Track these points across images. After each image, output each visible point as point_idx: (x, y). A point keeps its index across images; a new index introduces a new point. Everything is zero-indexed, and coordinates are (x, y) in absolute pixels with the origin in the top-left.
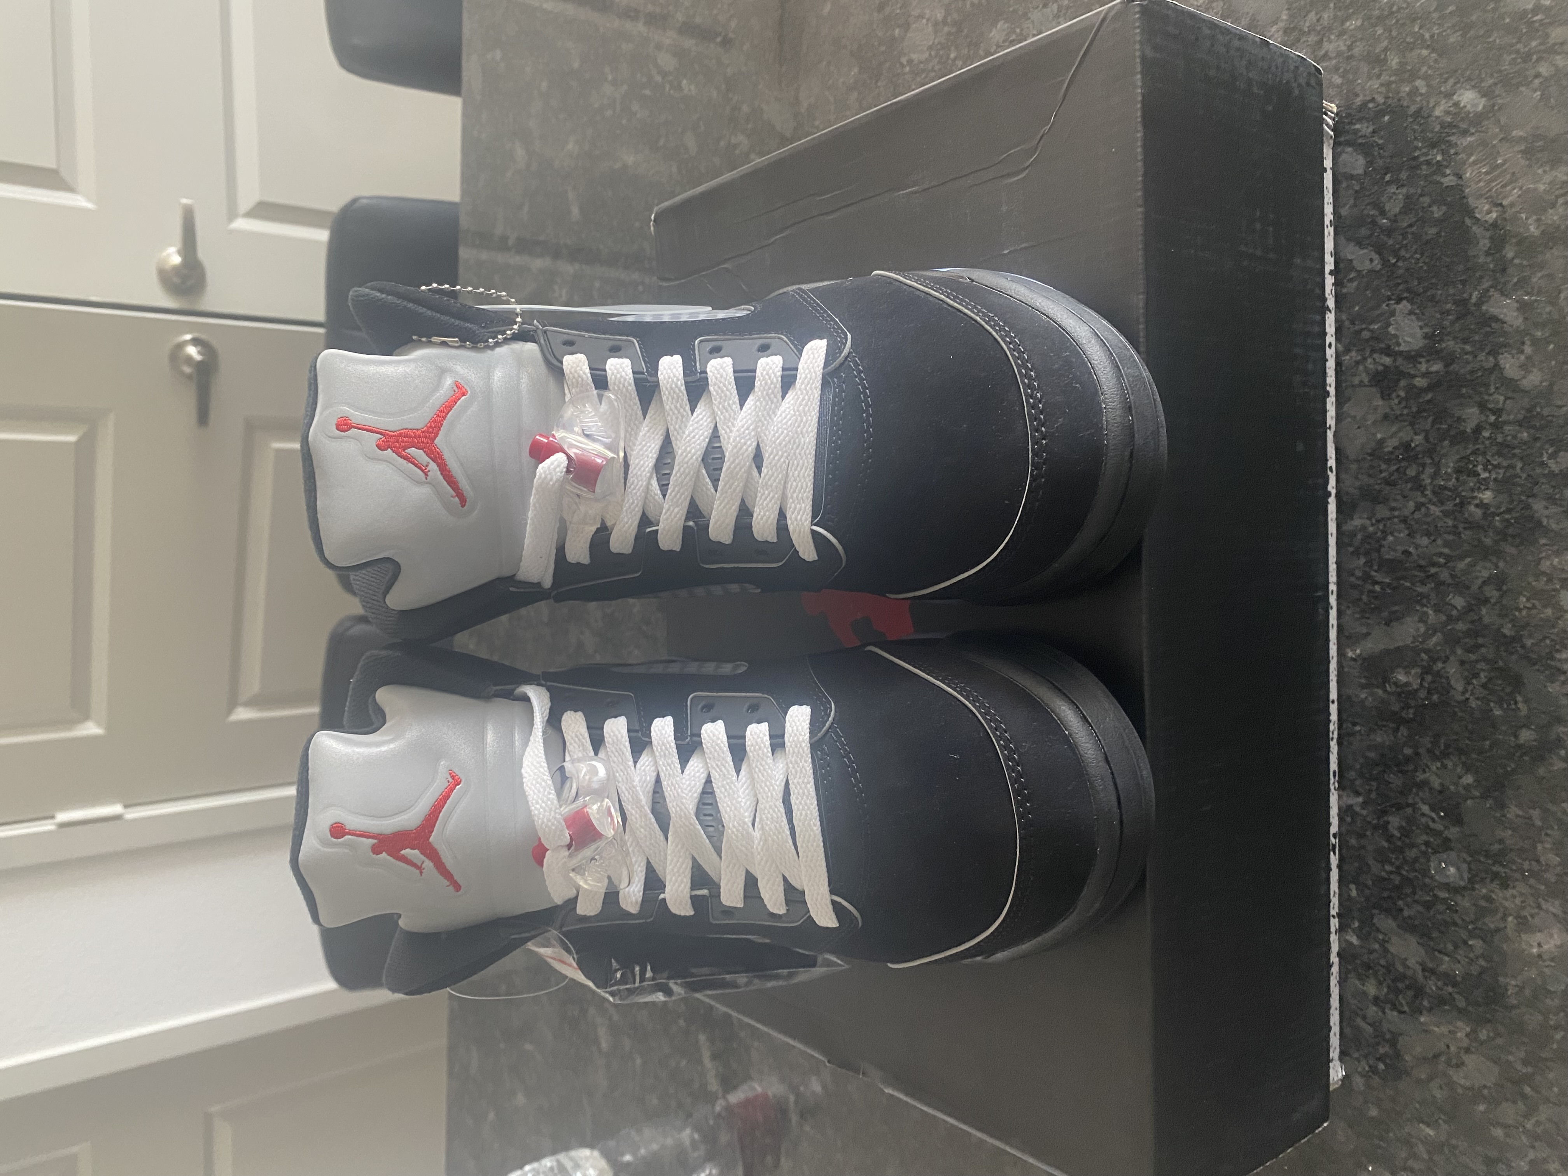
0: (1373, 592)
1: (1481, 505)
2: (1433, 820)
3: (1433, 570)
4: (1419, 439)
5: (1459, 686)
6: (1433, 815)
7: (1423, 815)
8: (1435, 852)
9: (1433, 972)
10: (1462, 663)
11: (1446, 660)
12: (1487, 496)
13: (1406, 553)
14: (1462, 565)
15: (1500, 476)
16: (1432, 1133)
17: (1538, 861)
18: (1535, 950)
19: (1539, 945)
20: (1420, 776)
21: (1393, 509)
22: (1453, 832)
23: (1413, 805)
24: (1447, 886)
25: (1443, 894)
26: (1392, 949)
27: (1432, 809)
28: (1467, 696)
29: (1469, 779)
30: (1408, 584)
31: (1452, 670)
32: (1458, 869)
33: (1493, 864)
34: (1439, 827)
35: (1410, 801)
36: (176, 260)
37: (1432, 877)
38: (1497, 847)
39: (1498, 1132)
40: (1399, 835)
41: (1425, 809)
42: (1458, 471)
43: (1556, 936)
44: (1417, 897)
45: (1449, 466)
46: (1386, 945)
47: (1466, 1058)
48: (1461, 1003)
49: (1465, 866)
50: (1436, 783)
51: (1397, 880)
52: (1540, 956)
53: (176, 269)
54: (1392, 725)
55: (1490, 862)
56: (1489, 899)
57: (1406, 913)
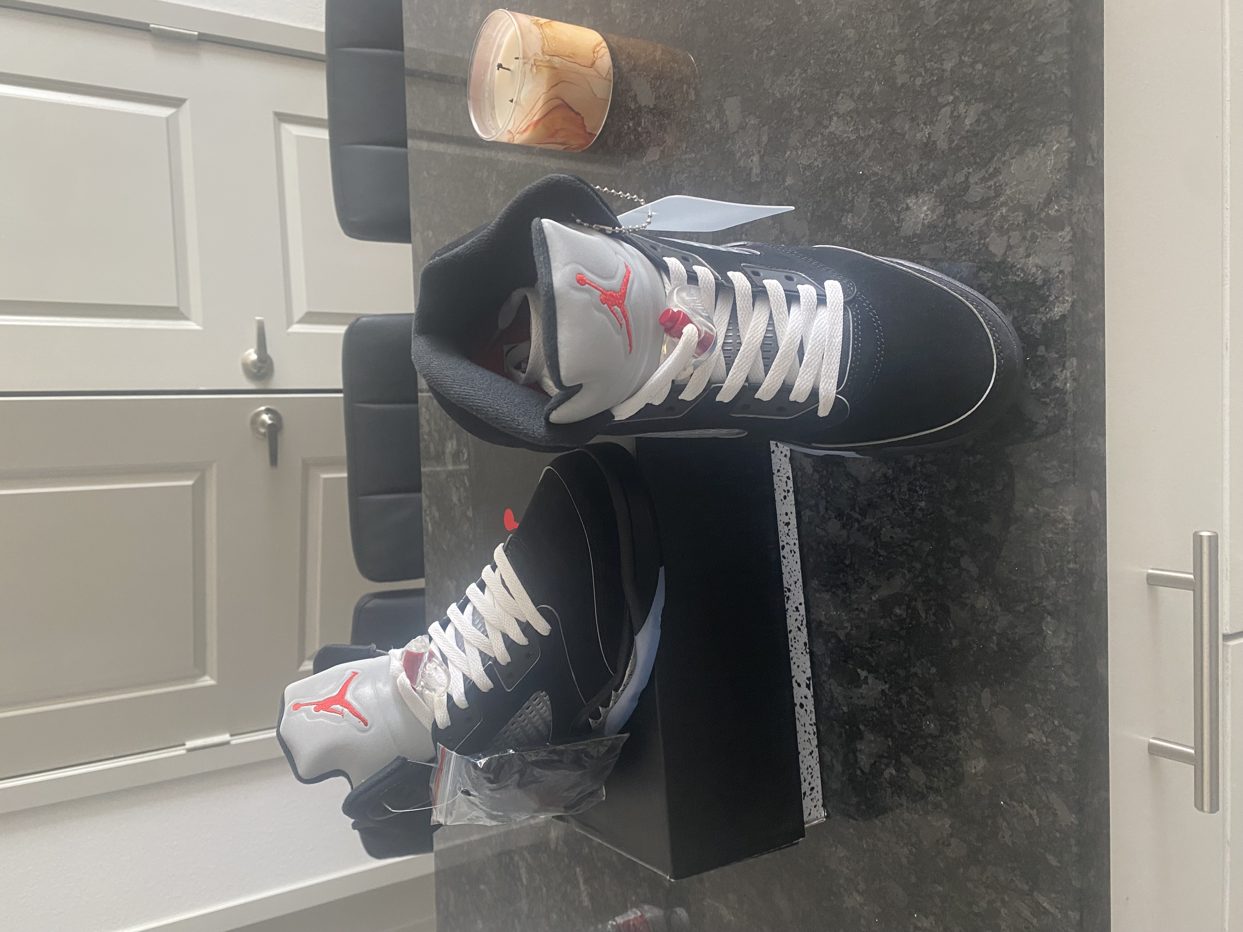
0: (880, 561)
1: (921, 509)
2: (921, 696)
3: (905, 548)
4: (890, 471)
5: (924, 616)
6: (920, 692)
7: (916, 693)
8: (924, 715)
9: (931, 788)
10: (923, 601)
11: (916, 600)
12: (923, 504)
13: (891, 537)
14: (916, 544)
15: (927, 493)
16: (941, 889)
17: (968, 717)
18: (973, 771)
19: (975, 768)
20: (913, 670)
21: (883, 512)
22: (930, 703)
23: (911, 688)
24: (931, 735)
25: (930, 740)
26: (911, 777)
27: (920, 688)
28: (928, 620)
29: (933, 670)
30: (894, 556)
31: (920, 606)
32: (935, 725)
33: (950, 721)
34: (924, 700)
35: (910, 685)
36: (254, 357)
37: (923, 730)
38: (950, 710)
39: (970, 885)
40: (906, 706)
41: (917, 689)
42: (909, 490)
43: (981, 762)
44: (919, 743)
45: (905, 488)
46: (909, 774)
47: (953, 841)
48: (945, 806)
49: (938, 723)
50: (919, 672)
51: (909, 733)
52: (976, 774)
53: (254, 363)
54: (897, 640)
55: (948, 719)
56: (950, 742)
57: (915, 754)
